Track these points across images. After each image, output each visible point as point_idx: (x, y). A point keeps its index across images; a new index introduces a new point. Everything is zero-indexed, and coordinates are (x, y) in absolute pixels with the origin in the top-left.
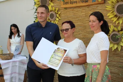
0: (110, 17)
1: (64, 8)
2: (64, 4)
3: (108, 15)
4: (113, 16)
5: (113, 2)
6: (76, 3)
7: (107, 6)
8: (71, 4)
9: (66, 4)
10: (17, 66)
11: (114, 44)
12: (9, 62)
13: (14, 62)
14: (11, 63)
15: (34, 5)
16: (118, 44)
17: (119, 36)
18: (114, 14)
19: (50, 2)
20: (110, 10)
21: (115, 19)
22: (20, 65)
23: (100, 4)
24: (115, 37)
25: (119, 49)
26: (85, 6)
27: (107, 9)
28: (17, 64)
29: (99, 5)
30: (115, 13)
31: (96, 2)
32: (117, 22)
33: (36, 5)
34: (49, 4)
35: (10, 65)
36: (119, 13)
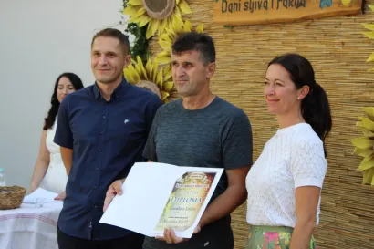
1: (225, 26)
2: (223, 11)
6: (266, 8)
8: (249, 11)
9: (231, 11)
10: (30, 233)
12: (4, 218)
13: (23, 216)
14: (12, 220)
15: (122, 7)
22: (44, 233)
23: (349, 14)
26: (295, 21)
28: (34, 227)
29: (344, 21)
31: (334, 8)
33: (128, 8)
34: (175, 8)
35: (8, 228)
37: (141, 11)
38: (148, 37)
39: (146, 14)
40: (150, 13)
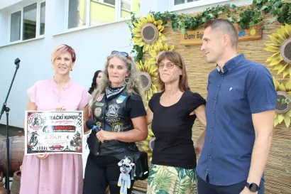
0: (272, 64)
1: (186, 46)
2: (185, 39)
3: (268, 60)
4: (277, 63)
5: (278, 38)
7: (267, 45)
8: (200, 38)
9: (189, 39)
11: (278, 114)
15: (131, 38)
16: (285, 114)
17: (288, 100)
18: (278, 60)
19: (160, 34)
20: (272, 51)
21: (281, 69)
23: (253, 40)
24: (281, 101)
25: (288, 124)
27: (265, 49)
29: (250, 42)
30: (282, 57)
31: (247, 37)
32: (285, 75)
33: (134, 38)
34: (158, 38)
36: (289, 58)
37: (141, 39)
38: (143, 51)
39: (143, 41)
40: (145, 40)
